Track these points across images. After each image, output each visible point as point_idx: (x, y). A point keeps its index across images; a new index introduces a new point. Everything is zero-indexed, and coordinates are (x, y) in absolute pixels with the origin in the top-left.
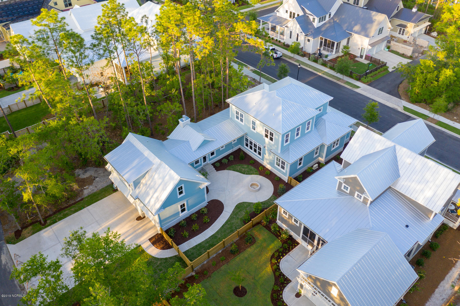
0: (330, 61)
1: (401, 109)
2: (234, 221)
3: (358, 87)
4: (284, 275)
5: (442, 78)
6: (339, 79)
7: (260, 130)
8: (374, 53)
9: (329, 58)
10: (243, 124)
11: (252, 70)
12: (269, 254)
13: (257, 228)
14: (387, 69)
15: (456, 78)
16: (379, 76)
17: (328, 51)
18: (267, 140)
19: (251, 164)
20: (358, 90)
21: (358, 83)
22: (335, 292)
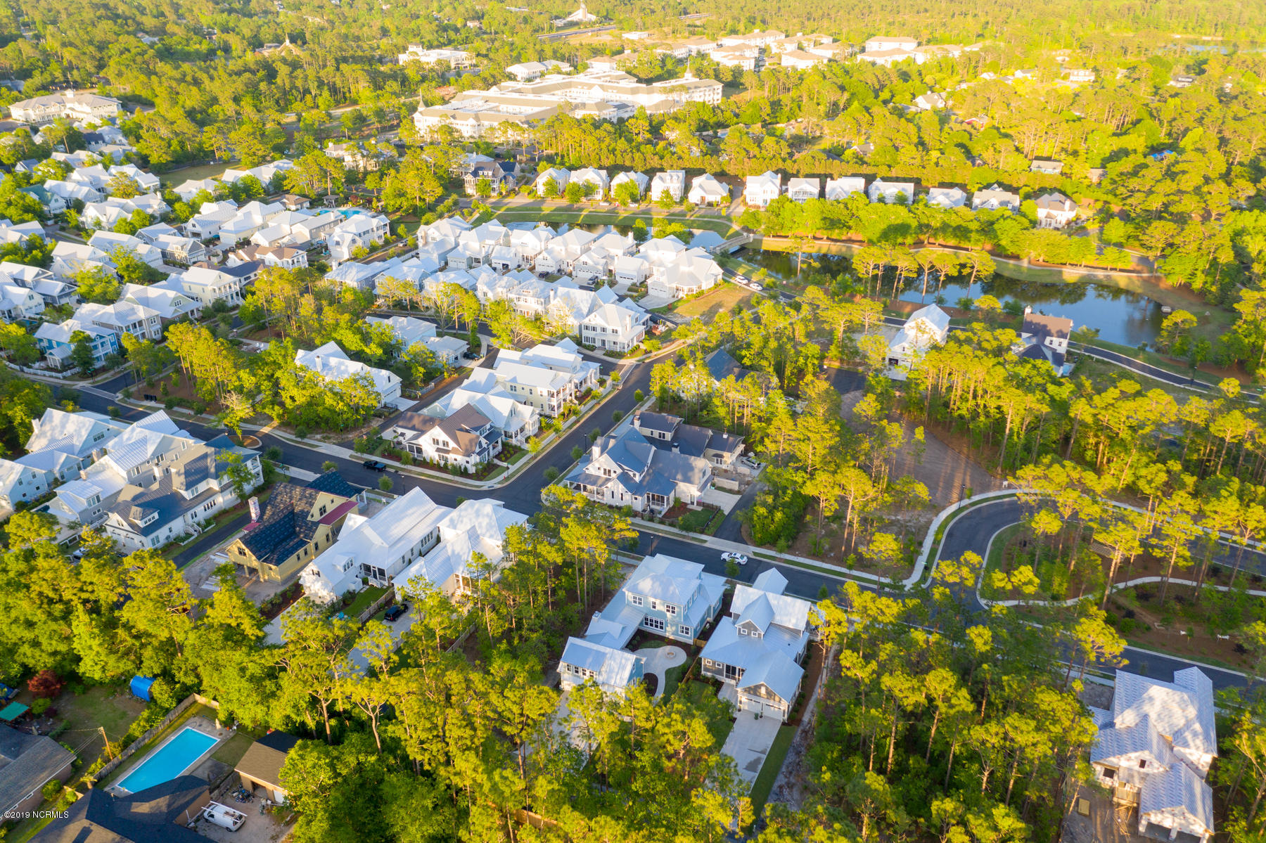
0: (665, 516)
1: (751, 556)
2: (671, 683)
3: (705, 541)
4: (725, 703)
5: (776, 519)
6: (684, 537)
7: (661, 607)
8: (704, 497)
9: (663, 513)
10: (641, 606)
12: (709, 694)
13: (690, 681)
14: (722, 514)
16: (719, 523)
17: (658, 505)
18: (669, 614)
19: (656, 639)
20: (706, 545)
21: (704, 537)
22: (763, 691)
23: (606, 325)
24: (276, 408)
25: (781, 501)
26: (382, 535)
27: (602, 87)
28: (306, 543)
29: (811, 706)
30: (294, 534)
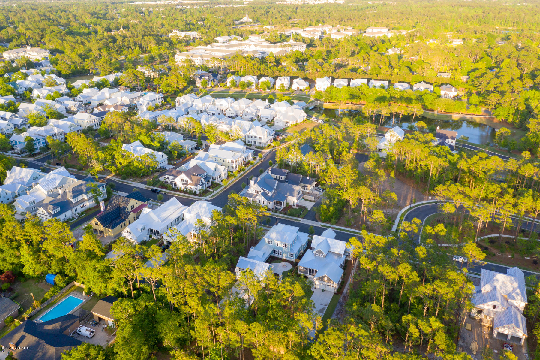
0: (282, 210)
1: (320, 226)
5: (331, 210)
6: (290, 219)
7: (280, 245)
8: (299, 203)
10: (272, 245)
14: (307, 210)
15: (336, 210)
16: (306, 214)
17: (279, 206)
18: (284, 248)
19: (279, 259)
20: (300, 222)
21: (299, 219)
22: (326, 279)
23: (256, 135)
24: (113, 167)
25: (333, 203)
26: (158, 216)
27: (255, 45)
28: (125, 220)
29: (347, 286)
30: (120, 217)
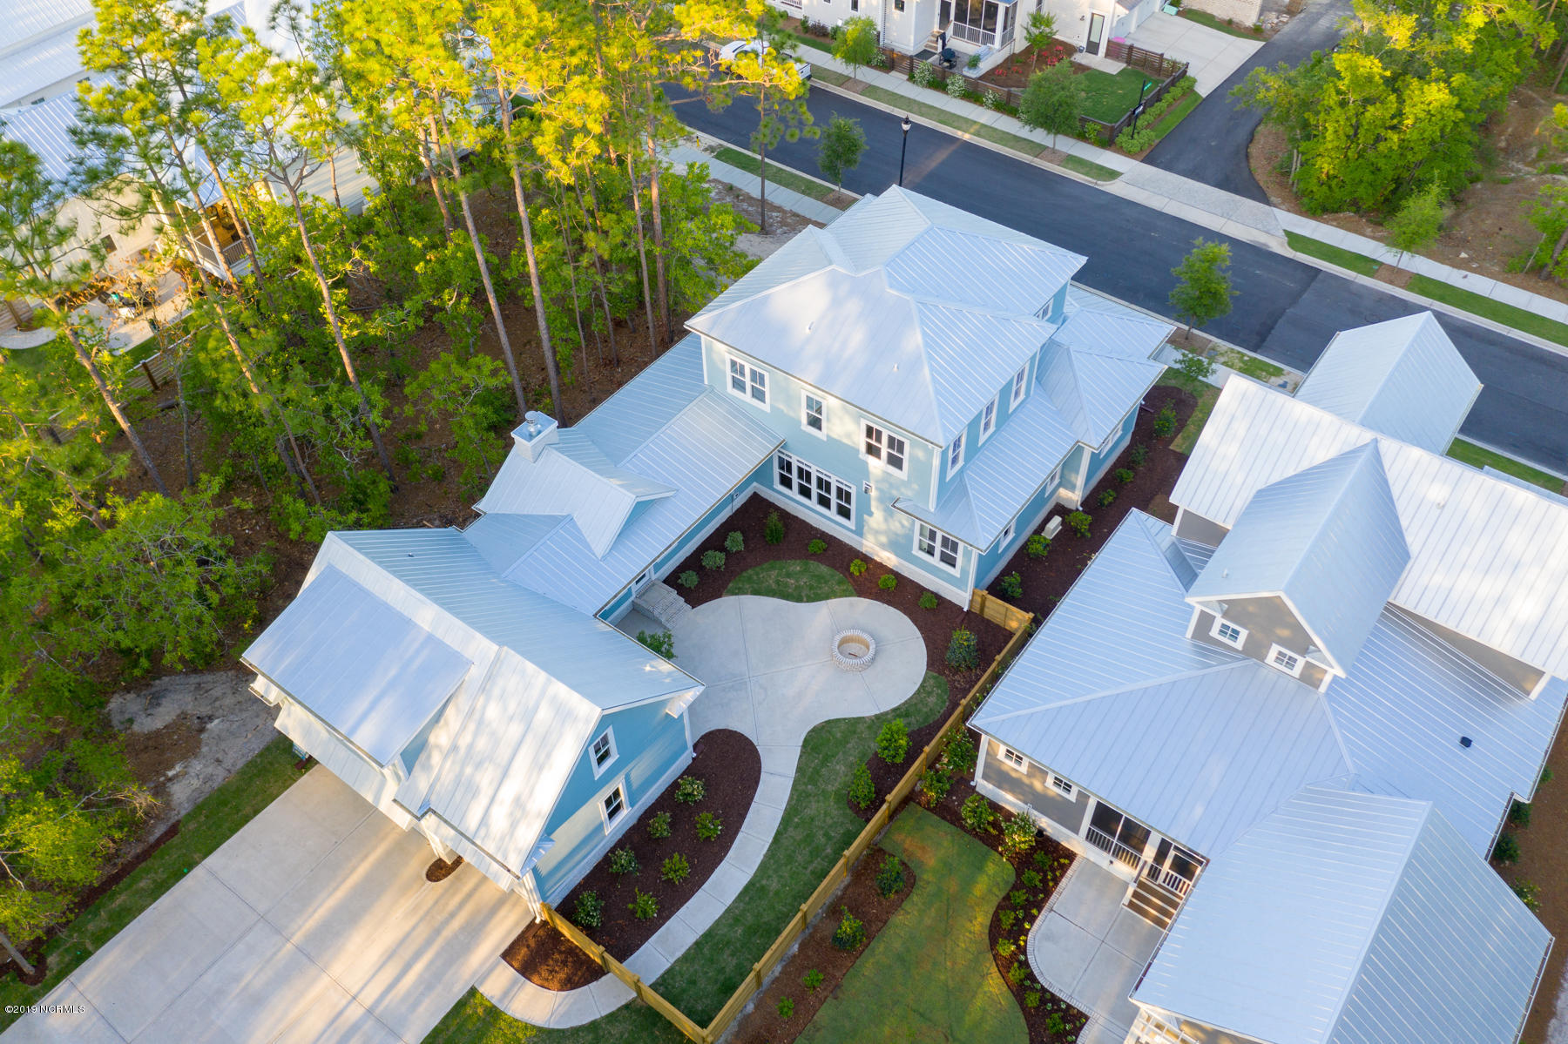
0: (990, 76)
1: (1279, 247)
2: (813, 808)
3: (1113, 175)
4: (1055, 1000)
6: (1039, 150)
7: (845, 428)
8: (1133, 28)
9: (985, 66)
10: (765, 407)
11: (710, 149)
12: (980, 921)
13: (907, 820)
14: (1190, 91)
15: (1461, 115)
16: (1172, 122)
17: (973, 37)
18: (877, 466)
19: (814, 556)
20: (1114, 188)
21: (1107, 159)
